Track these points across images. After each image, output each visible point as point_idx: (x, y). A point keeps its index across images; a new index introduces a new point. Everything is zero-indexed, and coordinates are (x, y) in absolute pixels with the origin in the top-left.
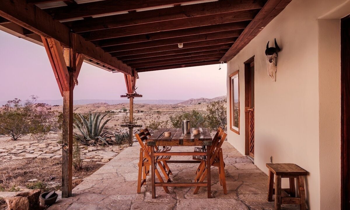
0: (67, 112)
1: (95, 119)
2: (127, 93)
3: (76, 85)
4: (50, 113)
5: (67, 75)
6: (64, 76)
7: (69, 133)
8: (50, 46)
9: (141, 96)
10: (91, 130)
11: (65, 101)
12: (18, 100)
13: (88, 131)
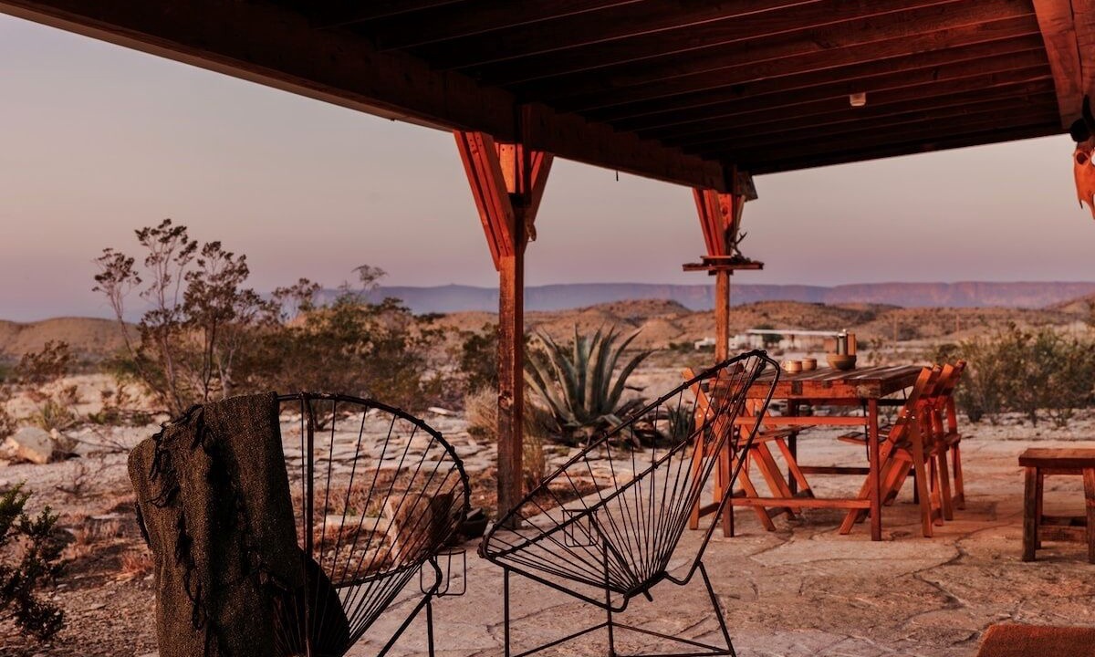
0: (509, 312)
1: (597, 349)
2: (706, 254)
3: (530, 239)
4: (429, 338)
5: (508, 216)
6: (502, 220)
7: (513, 364)
8: (472, 150)
9: (760, 266)
10: (582, 390)
11: (504, 281)
12: (309, 286)
13: (572, 395)
